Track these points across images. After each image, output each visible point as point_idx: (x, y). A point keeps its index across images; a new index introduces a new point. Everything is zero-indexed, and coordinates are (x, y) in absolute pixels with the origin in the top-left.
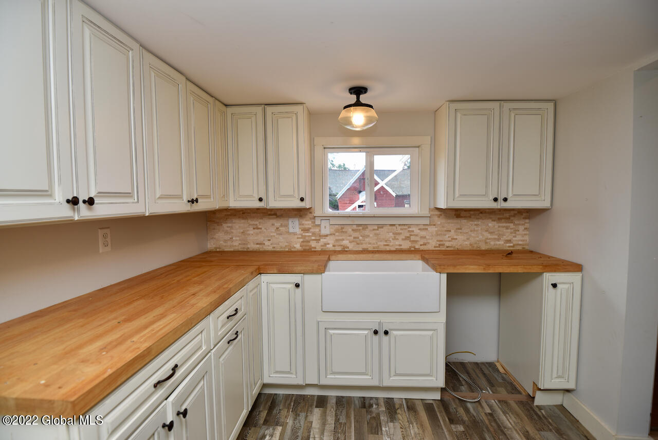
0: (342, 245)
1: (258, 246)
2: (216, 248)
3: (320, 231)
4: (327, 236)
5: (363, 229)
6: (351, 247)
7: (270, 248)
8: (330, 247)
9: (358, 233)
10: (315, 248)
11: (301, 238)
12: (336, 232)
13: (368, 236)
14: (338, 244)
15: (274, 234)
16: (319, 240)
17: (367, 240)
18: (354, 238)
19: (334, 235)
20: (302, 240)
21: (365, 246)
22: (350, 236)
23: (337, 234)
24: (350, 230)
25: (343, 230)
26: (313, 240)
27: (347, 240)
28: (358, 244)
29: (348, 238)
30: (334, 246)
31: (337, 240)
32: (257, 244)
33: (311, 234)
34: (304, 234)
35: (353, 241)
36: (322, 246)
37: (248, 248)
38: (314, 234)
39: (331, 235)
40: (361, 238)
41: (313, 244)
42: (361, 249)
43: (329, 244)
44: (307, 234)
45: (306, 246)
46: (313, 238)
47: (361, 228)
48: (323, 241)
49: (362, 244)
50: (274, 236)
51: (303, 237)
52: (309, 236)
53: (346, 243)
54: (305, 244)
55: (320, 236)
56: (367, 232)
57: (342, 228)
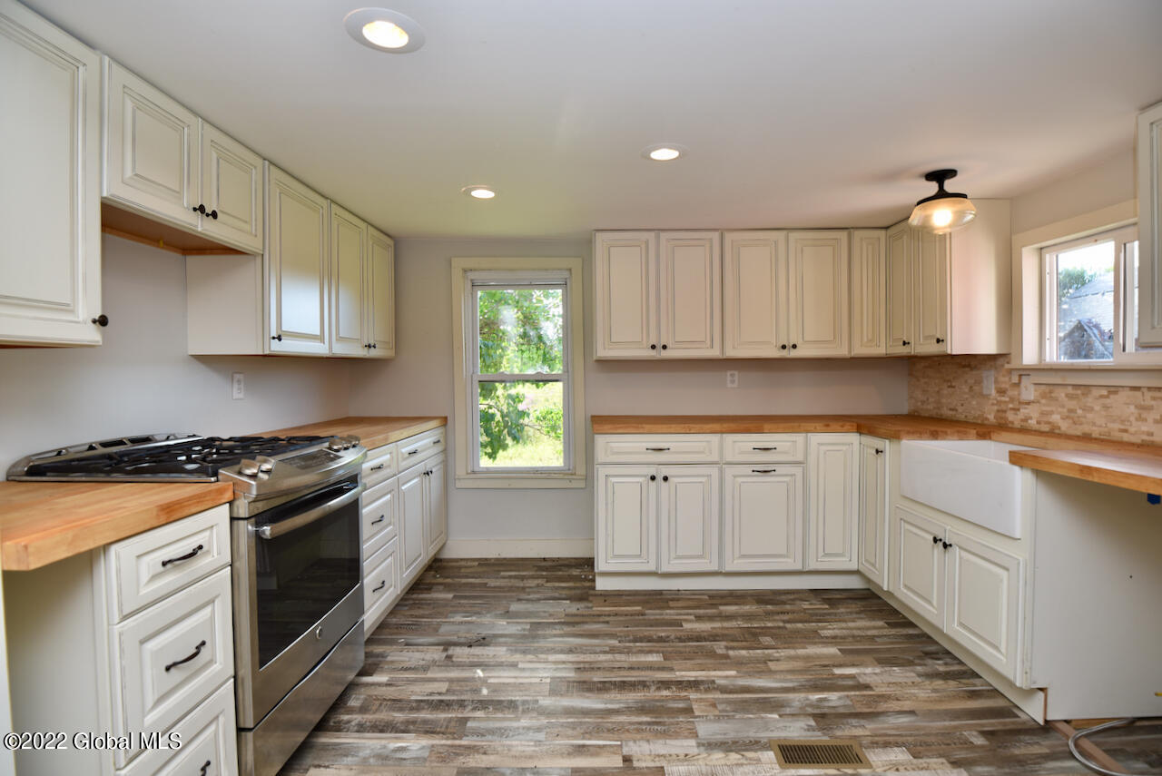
0: (1049, 423)
1: (951, 412)
2: (915, 411)
3: (1019, 394)
4: (1028, 403)
5: (1083, 394)
6: (1065, 426)
7: (962, 417)
8: (1032, 423)
9: (1075, 402)
10: (1012, 423)
11: (996, 405)
12: (1043, 398)
13: (1091, 409)
14: (1045, 419)
15: (967, 396)
16: (1019, 410)
17: (1090, 416)
18: (1070, 411)
19: (1038, 402)
20: (996, 408)
21: (1086, 429)
22: (1063, 406)
23: (1043, 401)
24: (1063, 395)
25: (1053, 395)
26: (1011, 409)
27: (1059, 413)
28: (1075, 423)
29: (1060, 410)
30: (1038, 423)
31: (1043, 413)
32: (951, 409)
33: (1007, 399)
34: (999, 399)
35: (1067, 417)
36: (1022, 420)
37: (941, 415)
38: (1012, 400)
39: (1033, 402)
40: (1080, 412)
41: (1011, 416)
42: (1079, 433)
43: (1031, 418)
44: (1003, 399)
45: (1001, 418)
46: (1011, 406)
47: (1079, 392)
48: (1024, 411)
49: (1081, 424)
50: (967, 399)
51: (999, 403)
52: (1005, 402)
53: (1056, 418)
54: (1000, 414)
55: (1020, 403)
56: (1089, 401)
57: (1051, 392)
